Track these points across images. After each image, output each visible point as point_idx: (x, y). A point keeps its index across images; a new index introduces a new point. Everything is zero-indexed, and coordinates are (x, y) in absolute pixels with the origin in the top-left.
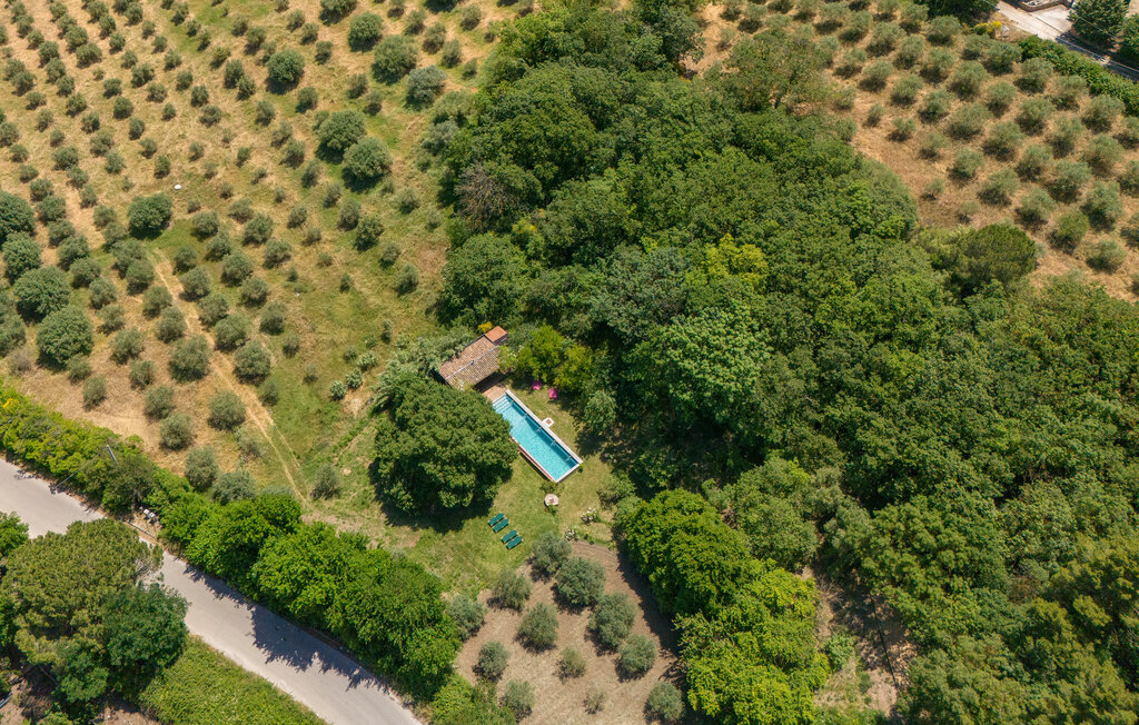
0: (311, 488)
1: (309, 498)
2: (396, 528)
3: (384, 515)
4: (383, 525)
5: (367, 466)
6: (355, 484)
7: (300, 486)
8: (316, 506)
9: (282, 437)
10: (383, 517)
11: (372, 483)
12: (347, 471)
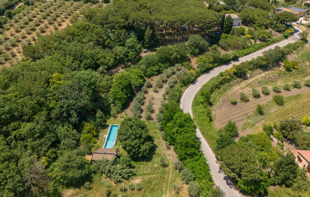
0: (167, 169)
1: (169, 166)
2: (156, 145)
3: (156, 149)
4: (158, 148)
5: (150, 163)
6: (156, 161)
7: (169, 171)
8: (169, 163)
9: (164, 189)
10: (157, 149)
11: (153, 158)
12: (156, 165)
